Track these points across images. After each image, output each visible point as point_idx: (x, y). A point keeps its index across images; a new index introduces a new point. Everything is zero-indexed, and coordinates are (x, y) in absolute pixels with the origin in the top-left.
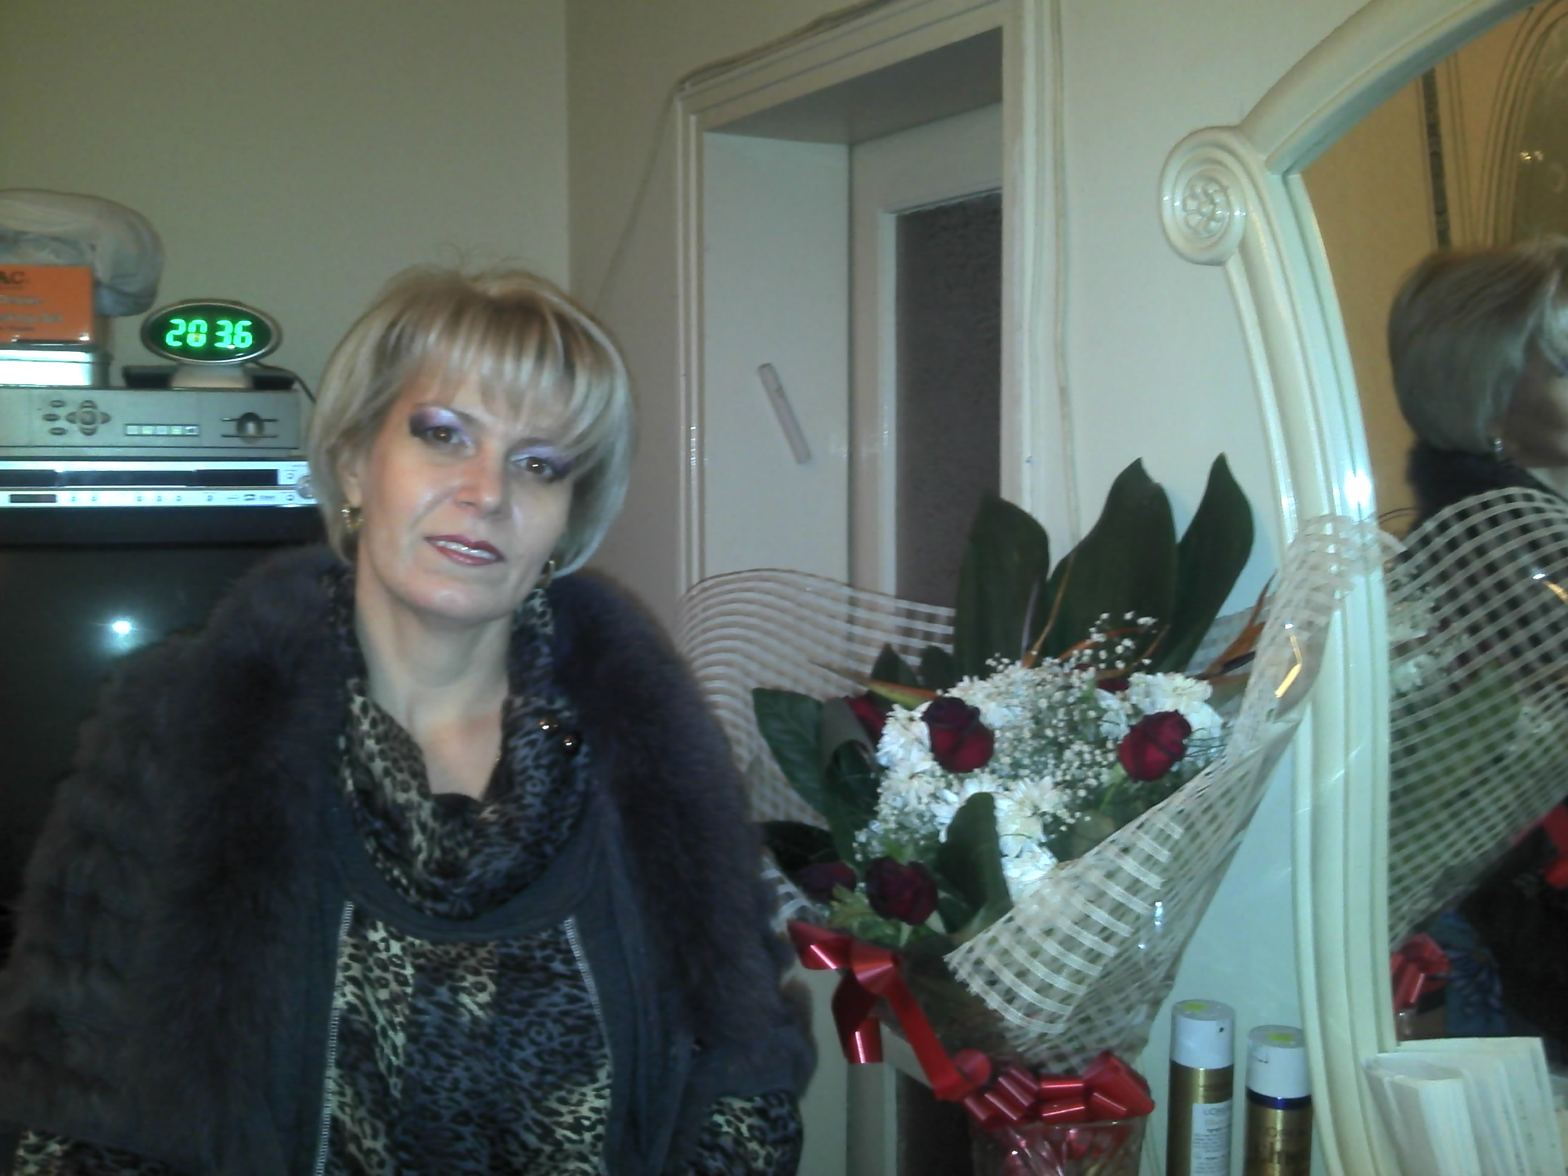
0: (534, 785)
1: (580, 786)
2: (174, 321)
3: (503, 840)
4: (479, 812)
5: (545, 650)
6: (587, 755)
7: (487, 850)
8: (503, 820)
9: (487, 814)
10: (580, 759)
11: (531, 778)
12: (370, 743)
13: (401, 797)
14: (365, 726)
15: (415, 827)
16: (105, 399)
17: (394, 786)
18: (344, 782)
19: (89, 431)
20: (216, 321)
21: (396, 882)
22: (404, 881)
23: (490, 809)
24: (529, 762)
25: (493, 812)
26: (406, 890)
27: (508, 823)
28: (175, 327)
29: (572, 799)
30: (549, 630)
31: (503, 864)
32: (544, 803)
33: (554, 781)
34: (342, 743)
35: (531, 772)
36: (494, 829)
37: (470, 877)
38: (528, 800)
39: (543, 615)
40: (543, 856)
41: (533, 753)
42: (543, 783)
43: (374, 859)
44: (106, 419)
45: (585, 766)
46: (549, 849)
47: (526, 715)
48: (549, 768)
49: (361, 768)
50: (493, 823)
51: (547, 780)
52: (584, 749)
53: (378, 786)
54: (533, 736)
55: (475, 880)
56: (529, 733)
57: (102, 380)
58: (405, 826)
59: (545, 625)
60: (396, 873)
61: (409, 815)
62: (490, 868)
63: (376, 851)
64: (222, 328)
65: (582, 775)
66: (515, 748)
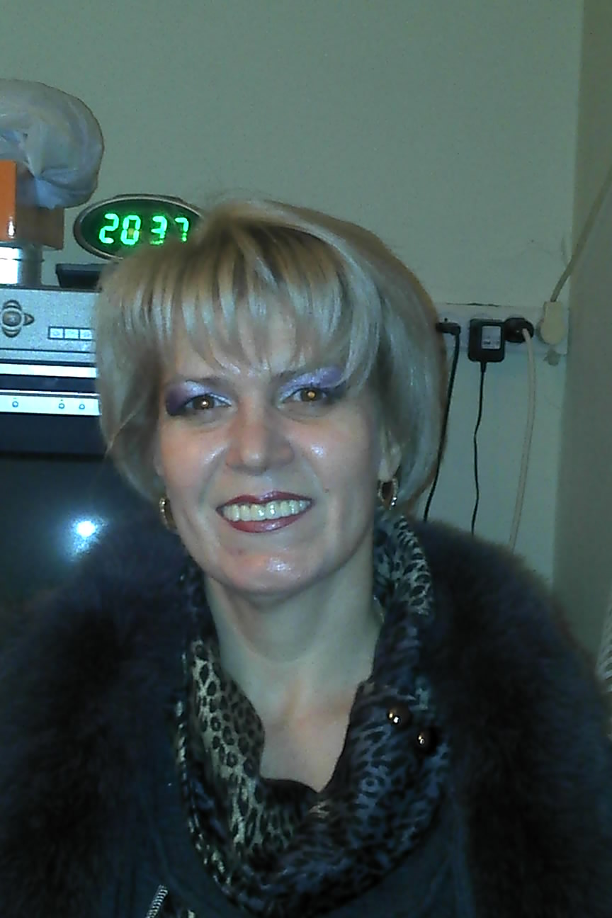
0: (370, 784)
1: (432, 792)
2: (109, 216)
3: (329, 842)
4: (311, 806)
5: (413, 631)
6: (445, 756)
7: (307, 848)
8: (333, 820)
9: (318, 809)
10: (436, 761)
11: (368, 774)
12: (205, 710)
13: (226, 772)
14: (203, 692)
15: (235, 805)
16: (31, 300)
17: (221, 758)
18: (177, 751)
19: (13, 333)
20: (153, 217)
21: (212, 867)
22: (221, 868)
23: (323, 804)
24: (368, 757)
25: (324, 809)
26: (222, 879)
27: (337, 824)
28: (110, 222)
29: (420, 805)
30: (421, 609)
31: (323, 868)
32: (380, 804)
33: (396, 782)
34: (180, 709)
35: (369, 768)
36: (321, 827)
37: (279, 875)
38: (362, 799)
39: (419, 590)
40: (377, 865)
41: (374, 748)
42: (381, 781)
43: (195, 838)
44: (30, 320)
45: (441, 769)
46: (384, 859)
47: (374, 704)
48: (392, 766)
49: (193, 737)
50: (321, 820)
51: (388, 780)
52: (443, 749)
53: (208, 757)
54: (381, 729)
55: (284, 879)
56: (375, 725)
57: (30, 277)
58: (226, 803)
59: (419, 602)
60: (215, 857)
61: (231, 791)
62: (307, 868)
63: (197, 832)
64: (158, 225)
65: (434, 779)
66: (357, 739)
